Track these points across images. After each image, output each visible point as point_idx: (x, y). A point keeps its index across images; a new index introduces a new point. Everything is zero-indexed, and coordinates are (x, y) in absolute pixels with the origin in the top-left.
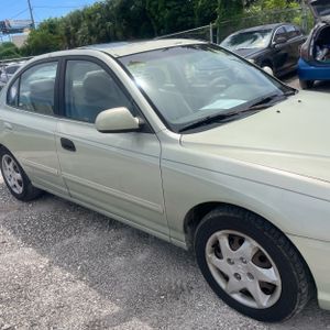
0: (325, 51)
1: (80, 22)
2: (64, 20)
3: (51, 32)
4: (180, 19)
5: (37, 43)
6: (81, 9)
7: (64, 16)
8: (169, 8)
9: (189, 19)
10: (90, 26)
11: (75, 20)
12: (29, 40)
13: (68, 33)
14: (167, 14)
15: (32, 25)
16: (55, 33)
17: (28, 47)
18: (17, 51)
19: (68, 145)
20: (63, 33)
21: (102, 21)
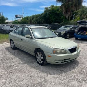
0: (80, 32)
1: (34, 18)
2: (30, 17)
3: (27, 19)
4: (57, 20)
5: (23, 21)
6: (35, 15)
7: (31, 16)
8: (55, 18)
9: (59, 21)
10: (36, 19)
11: (33, 17)
12: (22, 20)
13: (31, 20)
14: (54, 19)
15: (23, 17)
16: (28, 20)
17: (21, 22)
18: (18, 22)
19: (22, 39)
20: (30, 20)
21: (39, 18)
